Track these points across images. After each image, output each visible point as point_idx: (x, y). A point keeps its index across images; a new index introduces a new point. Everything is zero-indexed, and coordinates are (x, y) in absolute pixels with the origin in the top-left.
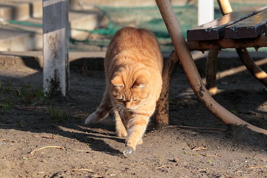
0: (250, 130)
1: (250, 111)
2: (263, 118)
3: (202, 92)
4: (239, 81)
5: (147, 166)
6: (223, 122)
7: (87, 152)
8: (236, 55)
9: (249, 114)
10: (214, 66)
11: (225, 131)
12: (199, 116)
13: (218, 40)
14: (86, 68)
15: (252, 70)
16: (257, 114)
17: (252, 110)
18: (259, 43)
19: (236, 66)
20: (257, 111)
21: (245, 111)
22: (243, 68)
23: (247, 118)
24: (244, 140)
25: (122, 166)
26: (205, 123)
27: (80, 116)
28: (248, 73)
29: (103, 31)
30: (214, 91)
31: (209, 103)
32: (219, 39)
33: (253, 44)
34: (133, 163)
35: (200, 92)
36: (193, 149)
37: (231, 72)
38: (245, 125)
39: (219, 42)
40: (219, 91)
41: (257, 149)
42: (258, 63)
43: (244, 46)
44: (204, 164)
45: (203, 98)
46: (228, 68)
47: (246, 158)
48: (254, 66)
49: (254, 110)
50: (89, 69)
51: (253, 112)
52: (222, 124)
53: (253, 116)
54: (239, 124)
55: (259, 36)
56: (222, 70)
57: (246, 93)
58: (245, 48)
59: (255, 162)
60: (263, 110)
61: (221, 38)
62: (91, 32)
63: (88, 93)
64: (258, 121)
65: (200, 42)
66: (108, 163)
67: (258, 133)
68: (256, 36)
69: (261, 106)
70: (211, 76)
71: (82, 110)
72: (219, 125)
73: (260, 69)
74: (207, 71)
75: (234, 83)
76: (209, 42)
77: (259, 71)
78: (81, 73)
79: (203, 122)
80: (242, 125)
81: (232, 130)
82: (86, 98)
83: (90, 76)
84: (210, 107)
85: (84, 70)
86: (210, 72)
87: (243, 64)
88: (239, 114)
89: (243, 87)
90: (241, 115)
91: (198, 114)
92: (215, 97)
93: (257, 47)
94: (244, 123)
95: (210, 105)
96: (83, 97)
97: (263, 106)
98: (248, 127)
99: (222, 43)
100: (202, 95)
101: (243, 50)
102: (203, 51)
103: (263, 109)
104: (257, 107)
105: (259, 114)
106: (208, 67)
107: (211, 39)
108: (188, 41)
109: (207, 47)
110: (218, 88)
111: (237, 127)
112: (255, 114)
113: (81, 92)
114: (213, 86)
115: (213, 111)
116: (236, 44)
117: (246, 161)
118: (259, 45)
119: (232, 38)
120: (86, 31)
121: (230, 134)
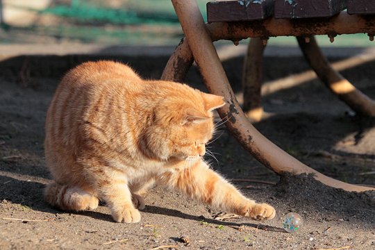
0: (318, 183)
1: (321, 151)
2: (344, 164)
3: (234, 114)
4: (302, 99)
5: (132, 247)
6: (272, 169)
7: (25, 222)
8: (299, 52)
9: (319, 155)
10: (257, 70)
11: (274, 186)
12: (229, 159)
13: (262, 21)
14: (28, 73)
15: (326, 79)
16: (333, 156)
17: (326, 150)
18: (337, 27)
19: (297, 71)
20: (334, 152)
21: (313, 151)
22: (310, 75)
23: (316, 164)
24: (307, 201)
25: (88, 247)
26: (239, 171)
27: (14, 158)
28: (319, 84)
29: (61, 10)
30: (258, 114)
31: (247, 134)
32: (265, 19)
33: (326, 28)
34: (108, 241)
35: (230, 115)
36: (216, 216)
37: (289, 82)
38: (311, 175)
39: (264, 25)
40: (267, 115)
41: (332, 217)
42: (337, 67)
43: (308, 32)
44: (235, 244)
45: (236, 125)
46: (284, 74)
47: (312, 233)
48: (330, 71)
49: (328, 149)
50: (32, 75)
51: (327, 153)
52: (271, 174)
53: (326, 159)
54: (299, 173)
55: (336, 15)
56: (272, 78)
57: (314, 119)
58: (311, 37)
59: (327, 241)
60: (344, 150)
61: (269, 17)
62: (40, 12)
63: (29, 118)
64: (335, 170)
65: (231, 24)
66: (61, 240)
67: (334, 189)
68: (331, 15)
69: (341, 144)
70: (252, 87)
71: (18, 147)
72: (266, 175)
73: (340, 76)
74: (246, 79)
75: (295, 101)
76: (247, 24)
77: (338, 80)
78: (18, 82)
79: (237, 170)
80: (305, 174)
81: (287, 184)
82: (26, 126)
83: (35, 87)
84: (248, 142)
85: (23, 77)
86: (251, 80)
87: (310, 67)
88: (301, 156)
89: (309, 109)
90: (305, 157)
91: (228, 156)
92: (259, 126)
93: (332, 35)
94: (309, 170)
95: (248, 138)
96: (21, 125)
97: (344, 142)
98: (317, 179)
99: (270, 27)
100: (233, 120)
101: (307, 40)
102: (236, 40)
103: (344, 148)
104: (334, 143)
105: (338, 157)
106: (247, 71)
107: (249, 18)
108: (209, 23)
109: (243, 33)
110: (265, 110)
111: (295, 177)
112: (330, 157)
113: (18, 116)
114: (256, 107)
115: (254, 148)
116: (294, 28)
117: (311, 239)
118: (337, 30)
119: (288, 16)
120: (31, 10)
121: (284, 191)
